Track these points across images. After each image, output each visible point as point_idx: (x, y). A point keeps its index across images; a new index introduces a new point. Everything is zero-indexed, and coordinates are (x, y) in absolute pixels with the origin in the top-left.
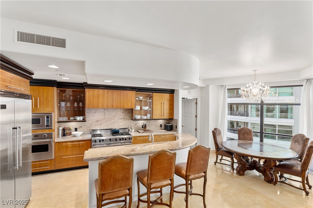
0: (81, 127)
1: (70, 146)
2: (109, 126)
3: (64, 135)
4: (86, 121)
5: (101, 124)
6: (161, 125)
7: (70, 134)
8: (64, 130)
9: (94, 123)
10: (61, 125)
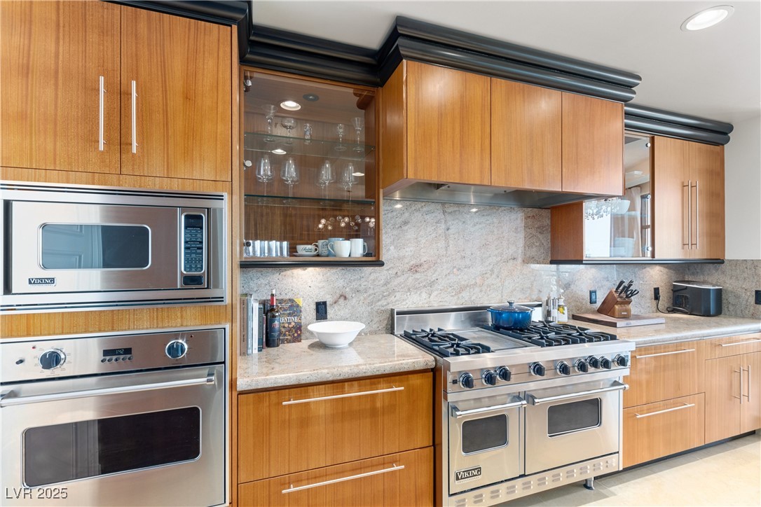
0: (345, 298)
1: (322, 412)
2: (463, 294)
3: (269, 340)
4: (382, 264)
5: (432, 284)
6: (656, 291)
7: (297, 333)
8: (268, 311)
9: (401, 279)
10: (252, 284)
